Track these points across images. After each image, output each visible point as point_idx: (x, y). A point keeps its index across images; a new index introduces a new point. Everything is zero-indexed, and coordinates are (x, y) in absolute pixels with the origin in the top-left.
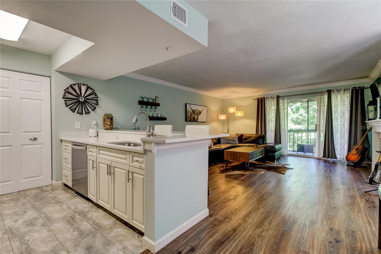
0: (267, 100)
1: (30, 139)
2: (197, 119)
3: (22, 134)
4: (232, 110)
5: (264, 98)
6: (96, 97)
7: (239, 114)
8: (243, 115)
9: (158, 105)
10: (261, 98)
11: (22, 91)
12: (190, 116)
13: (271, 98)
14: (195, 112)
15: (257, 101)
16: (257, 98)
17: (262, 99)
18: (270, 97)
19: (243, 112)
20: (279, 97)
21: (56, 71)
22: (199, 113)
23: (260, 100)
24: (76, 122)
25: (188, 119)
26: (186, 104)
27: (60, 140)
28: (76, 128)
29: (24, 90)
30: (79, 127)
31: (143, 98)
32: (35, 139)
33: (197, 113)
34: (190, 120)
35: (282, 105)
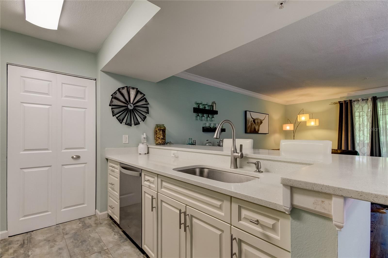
0: (355, 103)
1: (73, 157)
2: (258, 130)
3: (63, 151)
4: (303, 118)
5: (351, 101)
6: (147, 103)
7: (312, 123)
8: (317, 124)
9: (216, 113)
10: (345, 101)
11: (65, 97)
12: (250, 127)
13: (363, 100)
14: (256, 121)
15: (339, 105)
16: (339, 102)
17: (348, 102)
18: (361, 100)
19: (317, 121)
20: (377, 99)
21: (102, 71)
22: (260, 123)
23: (345, 104)
24: (123, 135)
25: (248, 131)
26: (246, 112)
27: (106, 158)
28: (123, 143)
29: (66, 96)
30: (127, 142)
31: (199, 105)
32: (78, 157)
33: (258, 123)
34: (250, 132)
35: (381, 110)
